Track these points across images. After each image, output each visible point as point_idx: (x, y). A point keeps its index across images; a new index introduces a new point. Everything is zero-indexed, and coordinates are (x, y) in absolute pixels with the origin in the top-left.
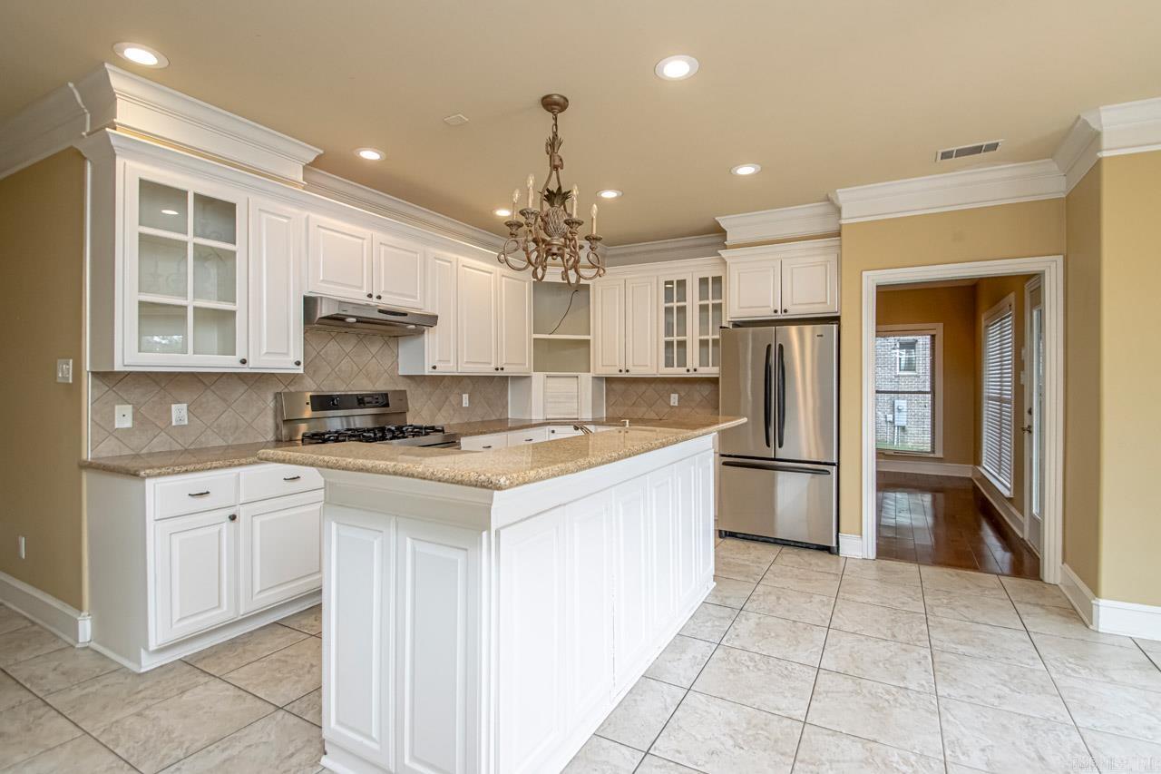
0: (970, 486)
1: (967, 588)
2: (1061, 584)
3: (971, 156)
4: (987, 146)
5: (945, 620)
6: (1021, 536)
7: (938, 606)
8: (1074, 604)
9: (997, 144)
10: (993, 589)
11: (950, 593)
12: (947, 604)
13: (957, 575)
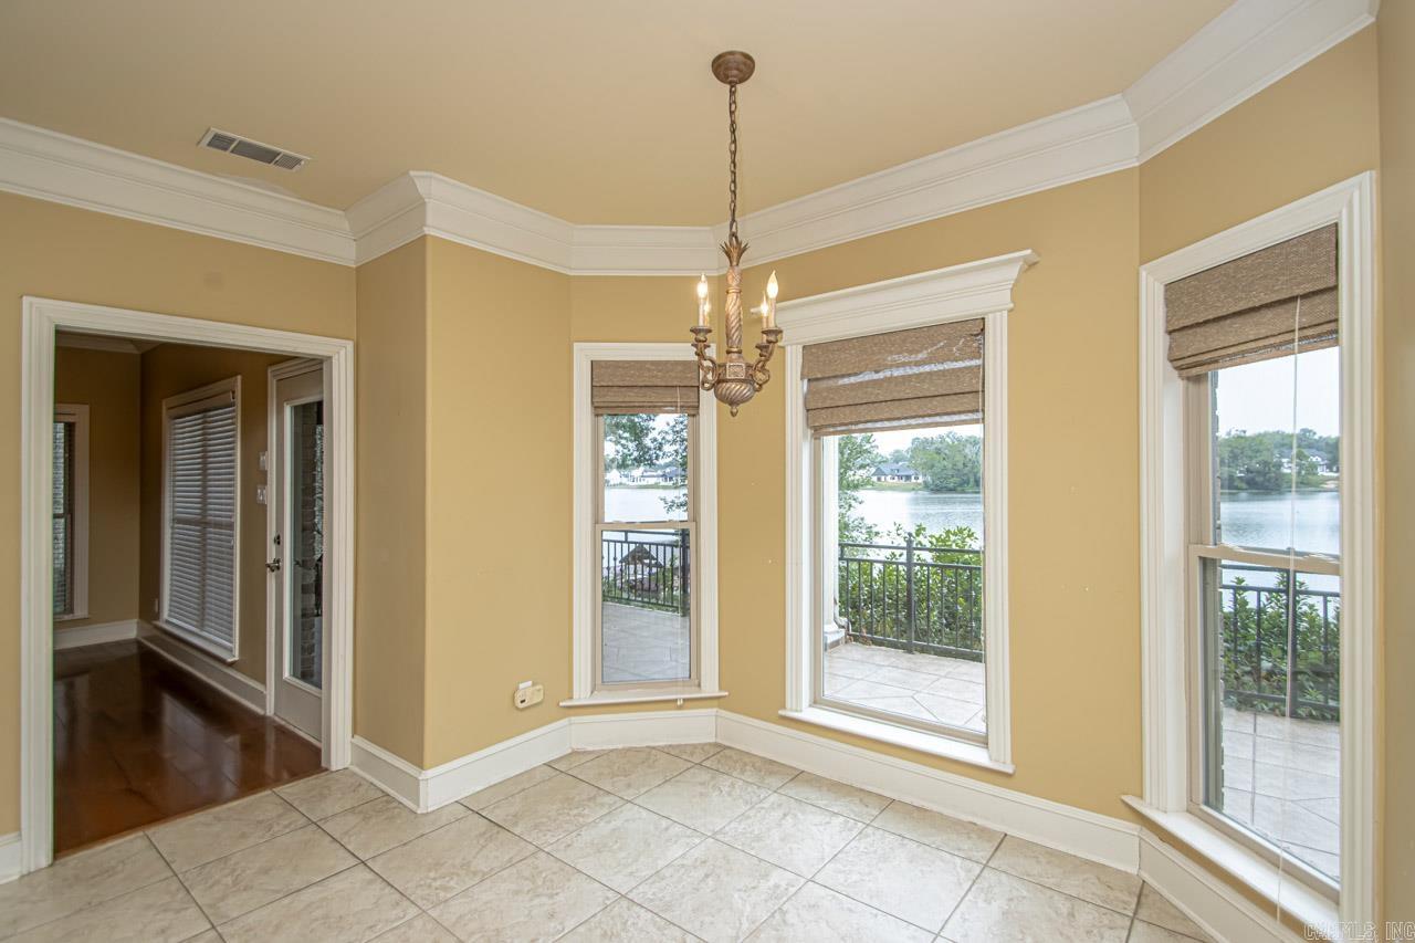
0: (134, 650)
1: (244, 836)
2: (352, 764)
3: (252, 160)
4: (286, 156)
5: (251, 919)
6: (259, 711)
7: (223, 898)
8: (383, 787)
9: (298, 161)
10: (280, 816)
11: (226, 859)
12: (235, 883)
13: (218, 819)
